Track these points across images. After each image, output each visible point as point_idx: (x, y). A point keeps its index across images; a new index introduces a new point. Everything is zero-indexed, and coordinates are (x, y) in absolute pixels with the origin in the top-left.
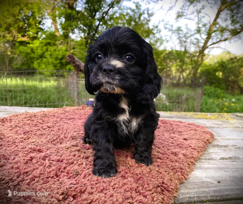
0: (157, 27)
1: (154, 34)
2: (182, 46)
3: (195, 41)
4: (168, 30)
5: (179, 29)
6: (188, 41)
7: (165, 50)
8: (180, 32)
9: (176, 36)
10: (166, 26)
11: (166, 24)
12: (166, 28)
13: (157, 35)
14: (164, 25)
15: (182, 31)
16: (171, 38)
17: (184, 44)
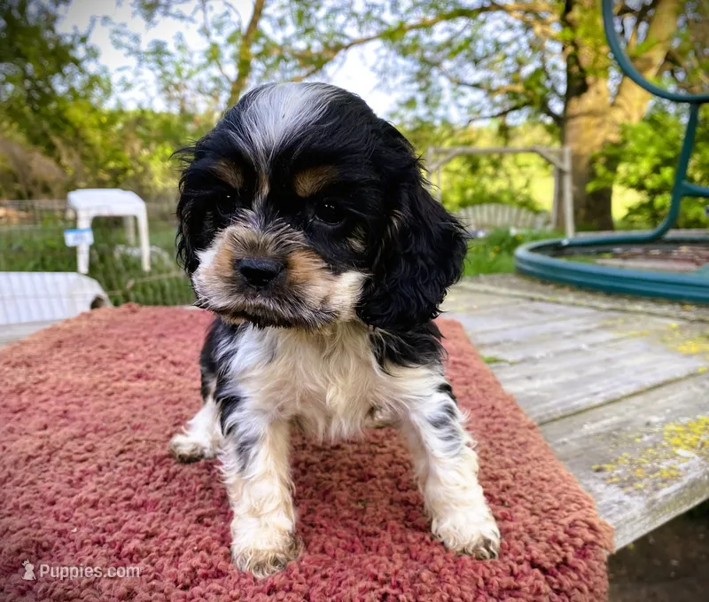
0: (84, 40)
1: (77, 62)
2: (170, 99)
3: (211, 85)
4: (125, 51)
5: (159, 50)
6: (190, 84)
7: (121, 112)
8: (165, 58)
9: (152, 69)
10: (116, 37)
11: (117, 32)
12: (118, 45)
13: (91, 67)
14: (111, 37)
15: (168, 54)
16: (141, 77)
17: (176, 94)
